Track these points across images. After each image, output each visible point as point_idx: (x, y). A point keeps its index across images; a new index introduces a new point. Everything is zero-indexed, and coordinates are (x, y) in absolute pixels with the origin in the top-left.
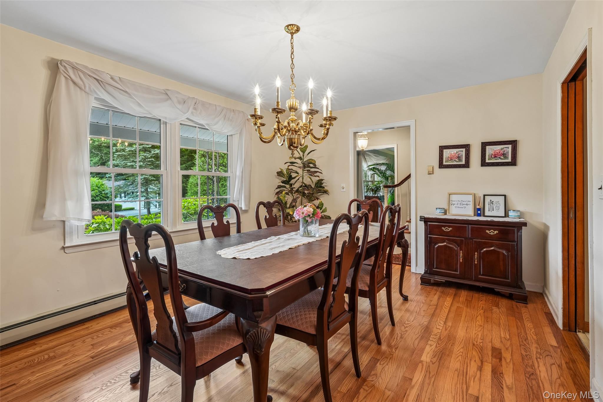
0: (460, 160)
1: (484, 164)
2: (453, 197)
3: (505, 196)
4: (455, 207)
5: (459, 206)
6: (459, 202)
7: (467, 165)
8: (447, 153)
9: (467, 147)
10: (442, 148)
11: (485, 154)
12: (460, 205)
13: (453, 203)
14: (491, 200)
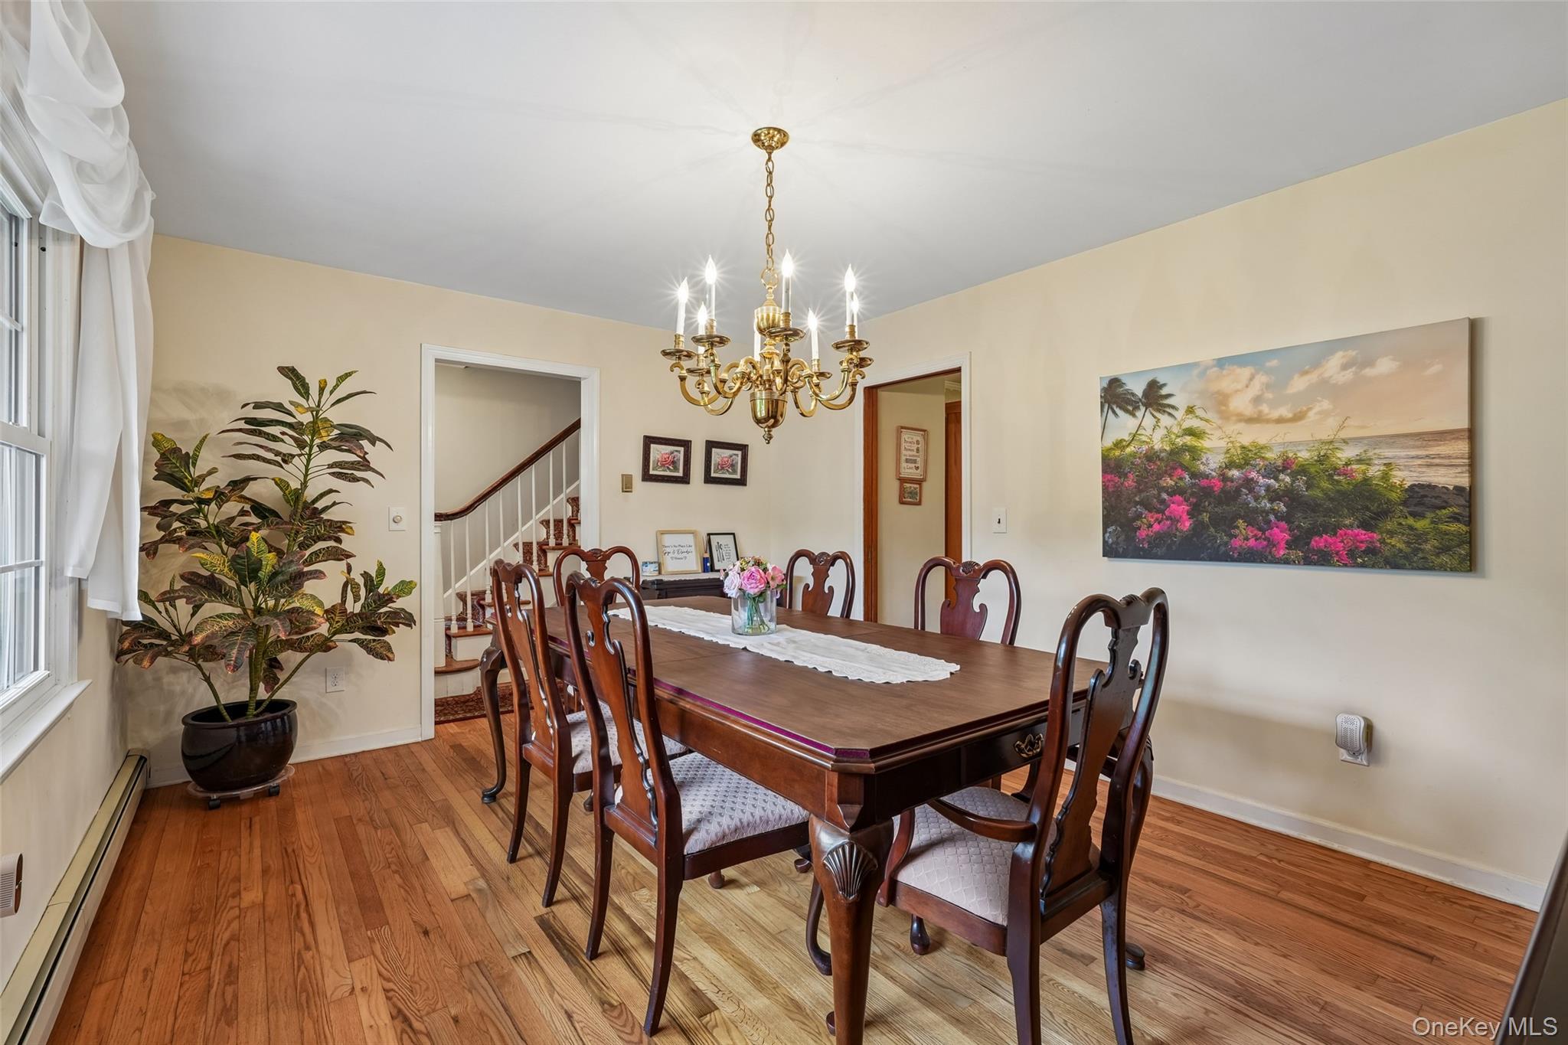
0: (676, 469)
1: (709, 479)
2: (668, 540)
3: (733, 534)
4: (672, 558)
5: (676, 555)
6: (676, 549)
7: (685, 480)
8: (658, 452)
9: (686, 444)
10: (649, 441)
11: (710, 462)
12: (678, 553)
13: (668, 550)
14: (718, 543)
